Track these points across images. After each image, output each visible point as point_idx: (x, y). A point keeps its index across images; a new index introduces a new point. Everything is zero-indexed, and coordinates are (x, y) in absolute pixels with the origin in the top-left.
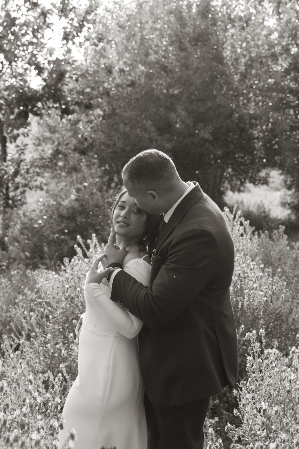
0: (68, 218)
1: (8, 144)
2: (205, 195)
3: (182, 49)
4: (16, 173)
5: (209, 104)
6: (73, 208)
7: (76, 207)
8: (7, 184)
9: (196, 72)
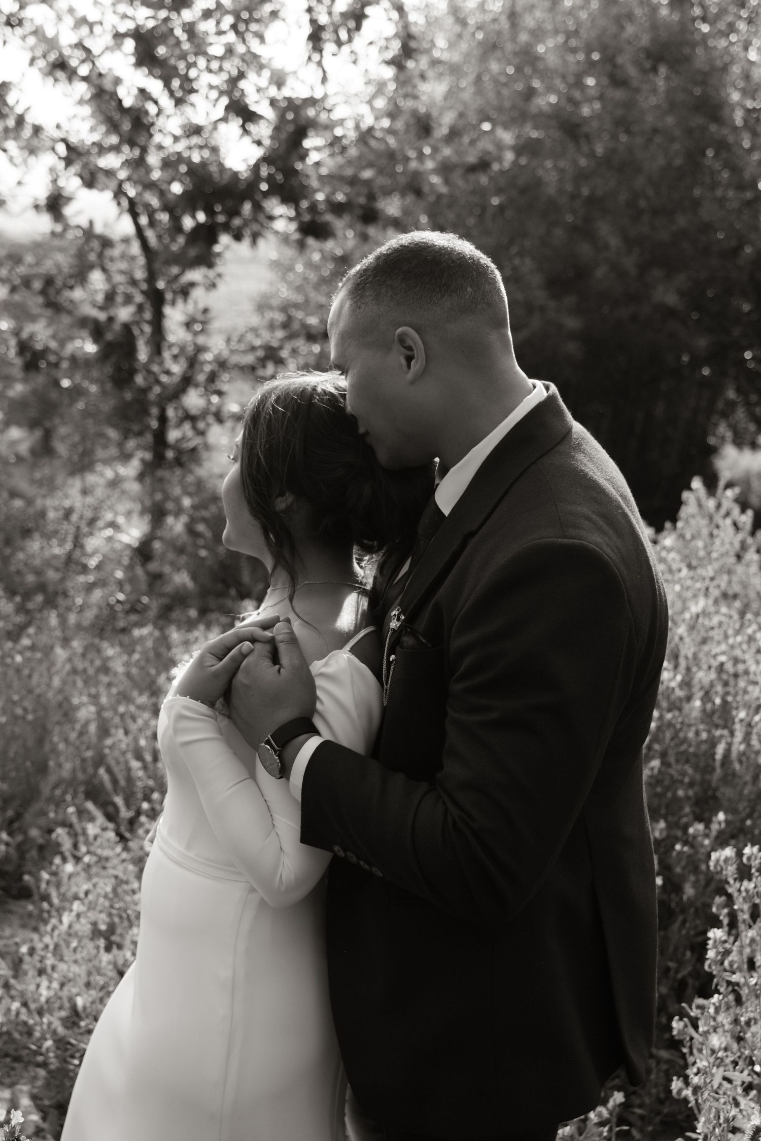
1: (168, 310)
2: (576, 425)
3: (617, 80)
5: (682, 221)
8: (164, 410)
9: (650, 140)
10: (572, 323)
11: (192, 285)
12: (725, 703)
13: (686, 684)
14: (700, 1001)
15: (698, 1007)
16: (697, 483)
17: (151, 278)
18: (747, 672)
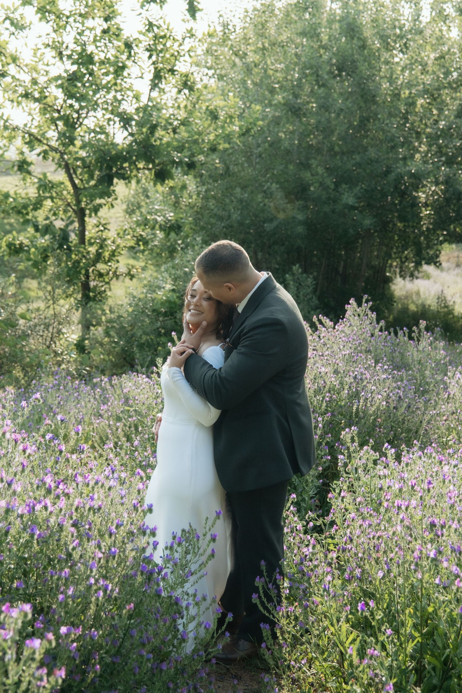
0: (165, 314)
1: (87, 219)
2: (278, 285)
4: (99, 257)
6: (168, 301)
7: (172, 300)
8: (87, 271)
9: (339, 115)
10: (300, 217)
11: (100, 206)
12: (356, 390)
13: (341, 383)
14: (335, 482)
15: (336, 484)
16: (352, 301)
17: (79, 202)
18: (366, 378)
